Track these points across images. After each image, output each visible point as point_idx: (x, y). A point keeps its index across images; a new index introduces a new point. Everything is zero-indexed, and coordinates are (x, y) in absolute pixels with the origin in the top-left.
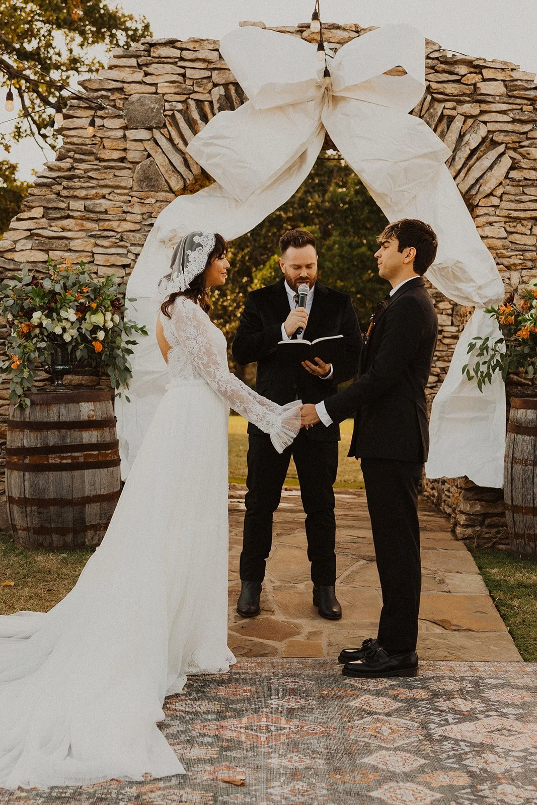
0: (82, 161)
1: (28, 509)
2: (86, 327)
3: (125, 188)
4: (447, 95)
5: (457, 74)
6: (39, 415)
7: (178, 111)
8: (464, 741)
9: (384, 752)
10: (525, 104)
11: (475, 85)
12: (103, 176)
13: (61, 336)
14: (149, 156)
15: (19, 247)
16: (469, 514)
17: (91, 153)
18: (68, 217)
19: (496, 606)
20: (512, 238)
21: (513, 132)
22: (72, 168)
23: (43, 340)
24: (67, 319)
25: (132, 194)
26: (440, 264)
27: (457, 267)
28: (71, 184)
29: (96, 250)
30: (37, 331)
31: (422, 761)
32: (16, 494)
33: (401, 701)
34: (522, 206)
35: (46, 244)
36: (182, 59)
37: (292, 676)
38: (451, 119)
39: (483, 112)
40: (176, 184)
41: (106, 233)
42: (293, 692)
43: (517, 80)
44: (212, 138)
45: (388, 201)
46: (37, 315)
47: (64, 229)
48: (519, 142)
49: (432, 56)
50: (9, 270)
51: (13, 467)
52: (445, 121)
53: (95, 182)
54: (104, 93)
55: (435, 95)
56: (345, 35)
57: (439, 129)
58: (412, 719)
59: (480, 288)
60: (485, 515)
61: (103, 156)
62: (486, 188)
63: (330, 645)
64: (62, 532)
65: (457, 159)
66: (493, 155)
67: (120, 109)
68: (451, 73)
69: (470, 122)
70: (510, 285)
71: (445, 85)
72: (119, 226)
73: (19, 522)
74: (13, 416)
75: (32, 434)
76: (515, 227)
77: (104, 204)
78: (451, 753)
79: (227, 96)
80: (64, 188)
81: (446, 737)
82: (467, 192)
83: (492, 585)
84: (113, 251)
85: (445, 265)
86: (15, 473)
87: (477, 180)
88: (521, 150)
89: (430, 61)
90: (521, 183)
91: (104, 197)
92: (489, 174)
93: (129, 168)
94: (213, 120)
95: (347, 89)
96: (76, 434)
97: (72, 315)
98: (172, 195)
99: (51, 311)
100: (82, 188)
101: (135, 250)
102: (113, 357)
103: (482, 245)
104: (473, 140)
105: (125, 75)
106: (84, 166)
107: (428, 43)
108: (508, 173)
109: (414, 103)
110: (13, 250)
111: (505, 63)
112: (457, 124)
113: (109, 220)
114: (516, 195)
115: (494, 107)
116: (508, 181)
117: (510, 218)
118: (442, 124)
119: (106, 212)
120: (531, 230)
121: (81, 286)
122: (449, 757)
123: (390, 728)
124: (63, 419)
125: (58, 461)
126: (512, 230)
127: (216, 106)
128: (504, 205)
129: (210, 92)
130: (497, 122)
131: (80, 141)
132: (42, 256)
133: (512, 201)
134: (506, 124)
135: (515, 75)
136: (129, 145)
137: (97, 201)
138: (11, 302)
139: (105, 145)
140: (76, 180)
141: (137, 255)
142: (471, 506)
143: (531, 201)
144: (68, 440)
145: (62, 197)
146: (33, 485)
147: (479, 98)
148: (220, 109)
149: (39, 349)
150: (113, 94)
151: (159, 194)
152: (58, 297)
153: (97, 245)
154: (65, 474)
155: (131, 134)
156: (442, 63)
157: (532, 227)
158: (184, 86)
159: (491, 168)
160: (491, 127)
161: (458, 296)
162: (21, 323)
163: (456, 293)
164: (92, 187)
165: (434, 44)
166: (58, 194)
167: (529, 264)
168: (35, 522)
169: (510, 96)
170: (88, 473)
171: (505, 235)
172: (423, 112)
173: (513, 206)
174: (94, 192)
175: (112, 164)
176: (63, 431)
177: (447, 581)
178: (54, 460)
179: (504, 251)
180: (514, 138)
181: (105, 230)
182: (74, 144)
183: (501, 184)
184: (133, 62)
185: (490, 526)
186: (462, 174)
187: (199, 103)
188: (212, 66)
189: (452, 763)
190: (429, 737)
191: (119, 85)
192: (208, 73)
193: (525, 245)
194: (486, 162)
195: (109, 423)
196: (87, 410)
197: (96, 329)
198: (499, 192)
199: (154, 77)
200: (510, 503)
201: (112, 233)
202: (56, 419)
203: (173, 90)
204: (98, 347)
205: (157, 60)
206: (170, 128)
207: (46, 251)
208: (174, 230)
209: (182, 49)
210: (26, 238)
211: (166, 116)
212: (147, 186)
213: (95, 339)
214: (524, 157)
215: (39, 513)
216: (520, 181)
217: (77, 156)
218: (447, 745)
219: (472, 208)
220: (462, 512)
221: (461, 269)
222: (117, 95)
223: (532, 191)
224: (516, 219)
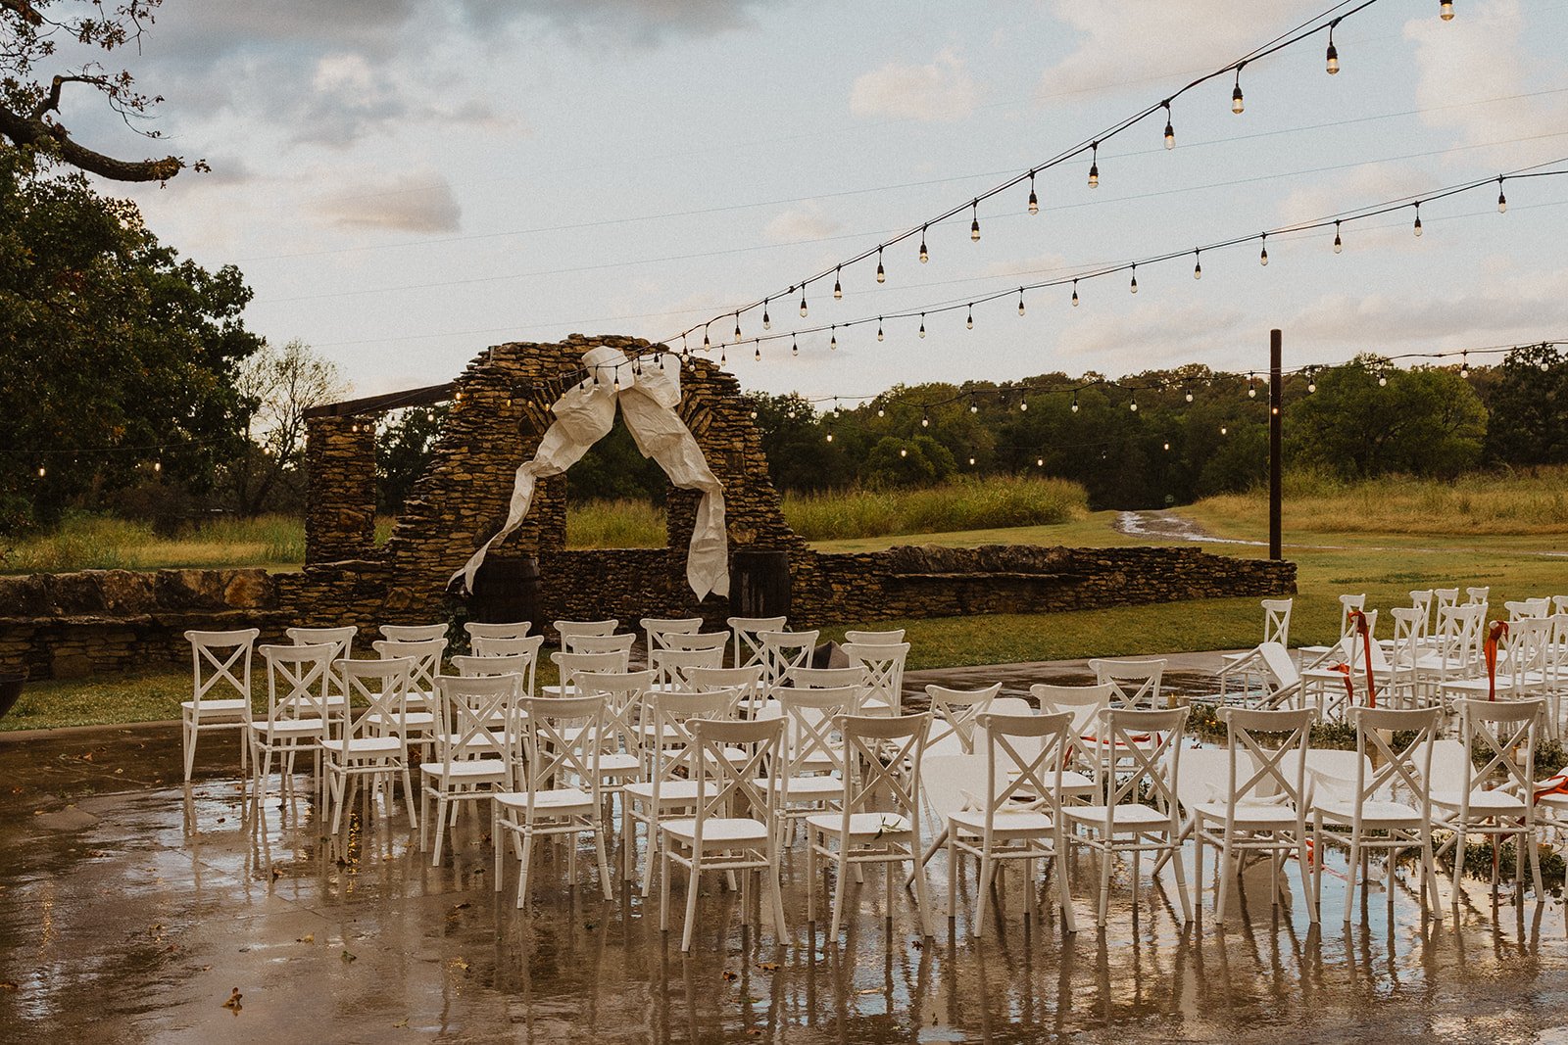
0: (489, 418)
3: (513, 434)
7: (541, 388)
10: (716, 384)
12: (501, 427)
14: (526, 414)
15: (456, 471)
17: (493, 413)
18: (482, 452)
21: (713, 400)
22: (484, 422)
25: (517, 437)
28: (484, 432)
34: (718, 442)
35: (471, 470)
36: (540, 355)
39: (697, 389)
40: (541, 431)
41: (503, 462)
43: (712, 370)
47: (480, 460)
48: (716, 406)
53: (496, 430)
54: (499, 376)
61: (500, 414)
62: (700, 432)
66: (703, 413)
72: (510, 457)
77: (502, 444)
80: (479, 434)
84: (508, 472)
87: (696, 428)
88: (717, 410)
91: (501, 439)
92: (701, 424)
93: (515, 422)
100: (489, 434)
104: (693, 405)
105: (510, 365)
106: (490, 421)
108: (711, 423)
110: (452, 473)
111: (707, 360)
112: (685, 396)
113: (504, 454)
114: (715, 436)
115: (703, 386)
116: (711, 428)
117: (714, 449)
119: (503, 449)
120: (722, 456)
128: (709, 442)
129: (558, 376)
130: (704, 394)
131: (488, 405)
132: (469, 477)
133: (712, 440)
134: (710, 396)
136: (515, 408)
137: (498, 442)
139: (501, 407)
140: (485, 429)
143: (722, 439)
145: (477, 439)
147: (695, 380)
150: (504, 377)
151: (532, 437)
153: (498, 469)
155: (516, 401)
157: (723, 454)
158: (543, 372)
159: (703, 420)
160: (702, 397)
164: (495, 434)
166: (475, 438)
167: (722, 475)
169: (710, 379)
171: (711, 459)
173: (714, 442)
174: (496, 436)
175: (506, 419)
180: (715, 404)
182: (484, 407)
183: (708, 430)
184: (514, 356)
187: (552, 383)
191: (507, 371)
192: (555, 365)
193: (720, 464)
194: (700, 417)
198: (706, 435)
199: (527, 367)
201: (507, 462)
203: (537, 375)
206: (537, 397)
209: (540, 350)
211: (535, 390)
212: (527, 433)
214: (718, 414)
216: (717, 428)
217: (486, 414)
222: (507, 378)
223: (722, 434)
224: (717, 450)
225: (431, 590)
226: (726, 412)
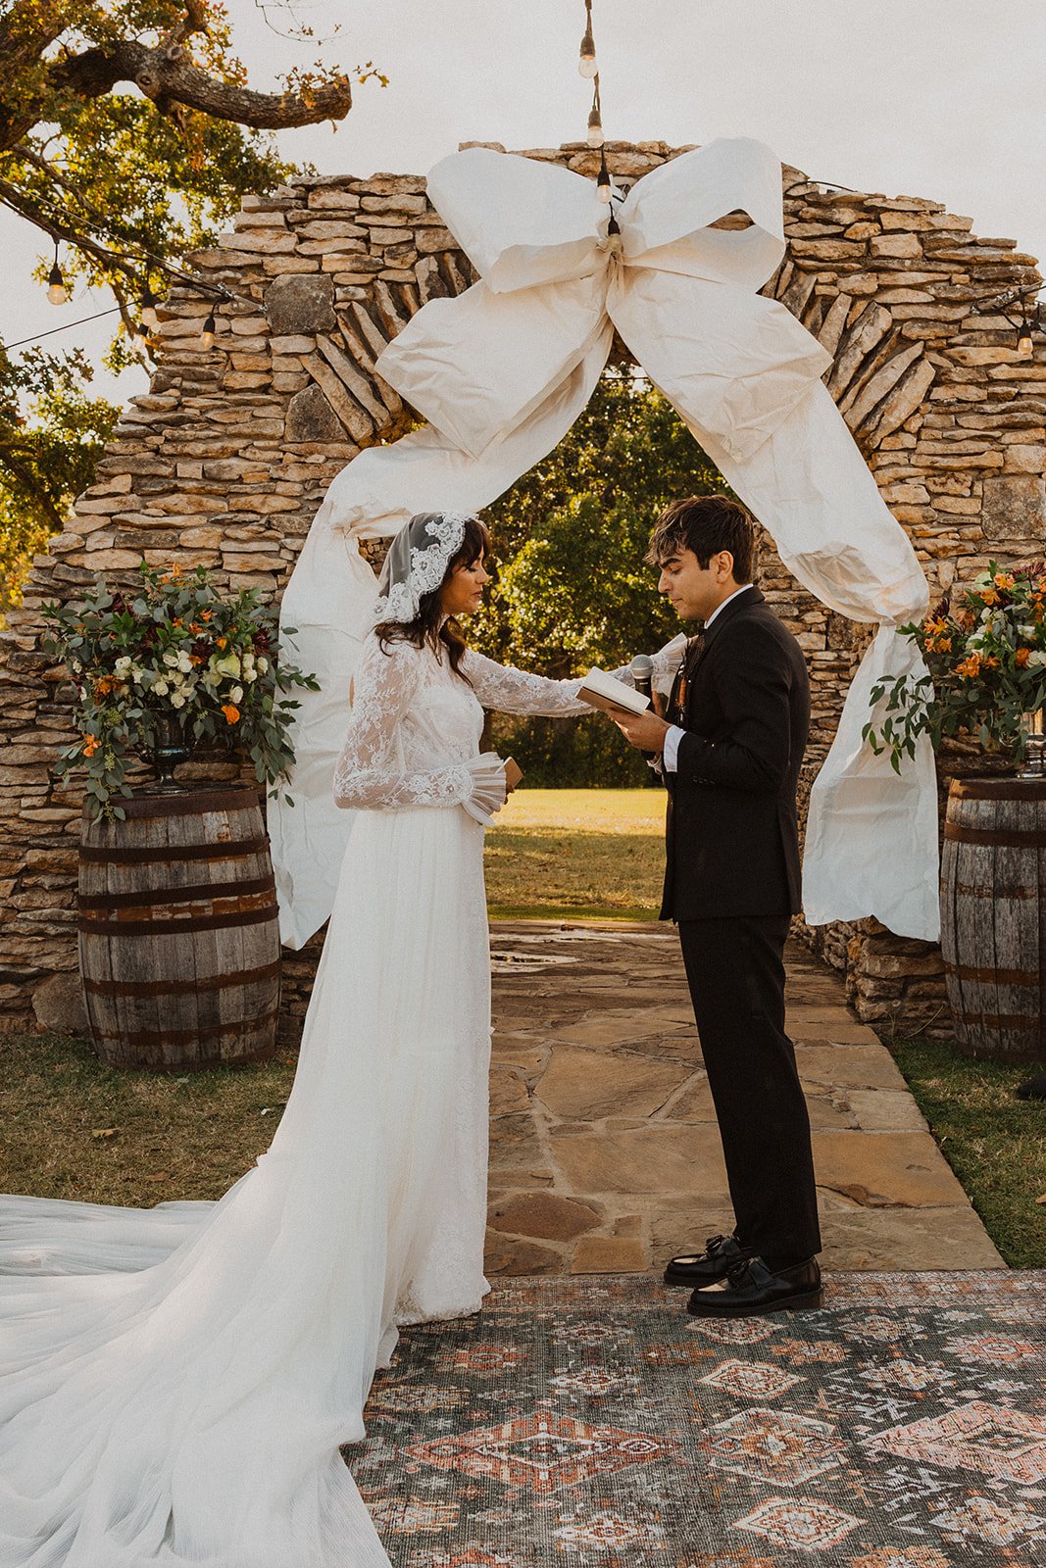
0: (196, 393)
1: (119, 1001)
2: (210, 680)
3: (272, 438)
4: (821, 260)
5: (837, 224)
6: (135, 837)
7: (360, 302)
8: (926, 1465)
9: (777, 1501)
10: (955, 272)
11: (868, 241)
12: (233, 418)
13: (167, 698)
14: (312, 380)
15: (91, 544)
16: (879, 979)
17: (211, 379)
18: (175, 490)
19: (943, 1152)
20: (939, 503)
21: (935, 321)
22: (180, 406)
23: (135, 706)
24: (176, 669)
25: (283, 447)
26: (818, 552)
27: (848, 557)
28: (177, 433)
29: (225, 546)
30: (125, 690)
31: (854, 1522)
32: (96, 976)
33: (797, 1370)
34: (954, 448)
35: (137, 539)
36: (362, 211)
37: (591, 1317)
38: (829, 302)
39: (883, 288)
40: (359, 428)
41: (241, 517)
42: (593, 1356)
43: (941, 231)
44: (418, 345)
45: (726, 447)
46: (123, 663)
47: (168, 512)
48: (947, 338)
49: (793, 193)
50: (77, 585)
51: (92, 928)
52: (818, 306)
53: (219, 428)
54: (229, 274)
55: (800, 262)
56: (643, 160)
57: (809, 320)
58: (822, 1415)
59: (888, 590)
60: (908, 980)
61: (231, 383)
62: (892, 420)
63: (655, 1244)
64: (179, 1038)
65: (841, 370)
66: (902, 362)
67: (258, 301)
68: (827, 222)
69: (861, 305)
70: (936, 583)
71: (817, 243)
72: (263, 503)
73: (104, 1023)
74: (88, 839)
75: (121, 871)
76: (943, 484)
77: (236, 466)
78: (906, 1498)
79: (442, 274)
80: (167, 440)
81: (890, 1456)
82: (859, 427)
83: (932, 1111)
84: (254, 546)
85: (827, 554)
86: (95, 939)
87: (877, 406)
88: (951, 352)
89: (790, 202)
90: (952, 409)
91: (236, 454)
92: (896, 394)
93: (278, 404)
94: (418, 316)
95: (649, 253)
96: (199, 867)
97: (184, 662)
98: (352, 448)
99: (147, 656)
100: (197, 439)
101: (292, 543)
102: (259, 730)
103: (889, 518)
104: (868, 336)
105: (264, 241)
106: (199, 401)
107: (787, 170)
108: (929, 392)
109: (766, 276)
110: (81, 550)
111: (920, 202)
112: (840, 311)
113: (247, 494)
114: (943, 429)
115: (903, 278)
116: (929, 406)
117: (936, 468)
118: (813, 311)
119: (240, 480)
120: (971, 488)
121: (199, 610)
122: (903, 1509)
123: (783, 1439)
124: (174, 842)
125: (168, 916)
126: (939, 489)
127: (424, 291)
128: (923, 447)
129: (412, 267)
130: (907, 304)
131: (191, 358)
132: (131, 560)
133: (937, 440)
134: (925, 308)
135: (938, 222)
136: (276, 363)
137: (225, 462)
138: (78, 641)
139: (235, 363)
140: (186, 426)
141: (297, 553)
142: (884, 965)
143: (972, 438)
144: (185, 879)
145: (163, 455)
146: (127, 960)
147: (876, 263)
148: (430, 296)
149: (130, 721)
150: (244, 275)
151: (330, 446)
152: (159, 631)
153: (226, 537)
154: (182, 939)
155: (279, 344)
156: (810, 205)
157: (973, 483)
158: (367, 258)
159: (899, 384)
160: (898, 313)
161: (850, 606)
162: (97, 677)
163: (847, 600)
164: (215, 438)
165: (797, 172)
166: (157, 451)
167: (970, 547)
168: (132, 1023)
169: (929, 259)
170: (221, 935)
171: (926, 498)
172: (780, 292)
173: (939, 447)
174: (218, 445)
175: (248, 397)
176: (175, 864)
177: (853, 1106)
178: (160, 914)
179: (925, 527)
180: (939, 331)
181: (239, 511)
182: (181, 364)
183: (917, 410)
184: (278, 218)
185: (916, 997)
186: (850, 397)
187: (394, 287)
188: (415, 222)
189: (910, 1524)
190: (857, 1456)
191: (255, 259)
193: (961, 514)
194: (891, 374)
195: (258, 844)
196: (216, 825)
197: (226, 684)
198: (915, 425)
199: (315, 244)
200: (953, 962)
201: (252, 517)
202: (162, 843)
203: (348, 266)
204: (232, 715)
205: (319, 214)
206: (346, 332)
207: (140, 551)
208: (360, 507)
209: (362, 195)
210: (103, 529)
211: (338, 311)
212: (310, 433)
213: (227, 701)
214: (956, 363)
215: (138, 1007)
216: (950, 404)
217: (187, 384)
218: (896, 1478)
219: (869, 453)
220: (867, 976)
221: (854, 559)
222: (252, 277)
223: (971, 421)
224: (946, 471)
225: (28, 871)
226: (980, 355)
